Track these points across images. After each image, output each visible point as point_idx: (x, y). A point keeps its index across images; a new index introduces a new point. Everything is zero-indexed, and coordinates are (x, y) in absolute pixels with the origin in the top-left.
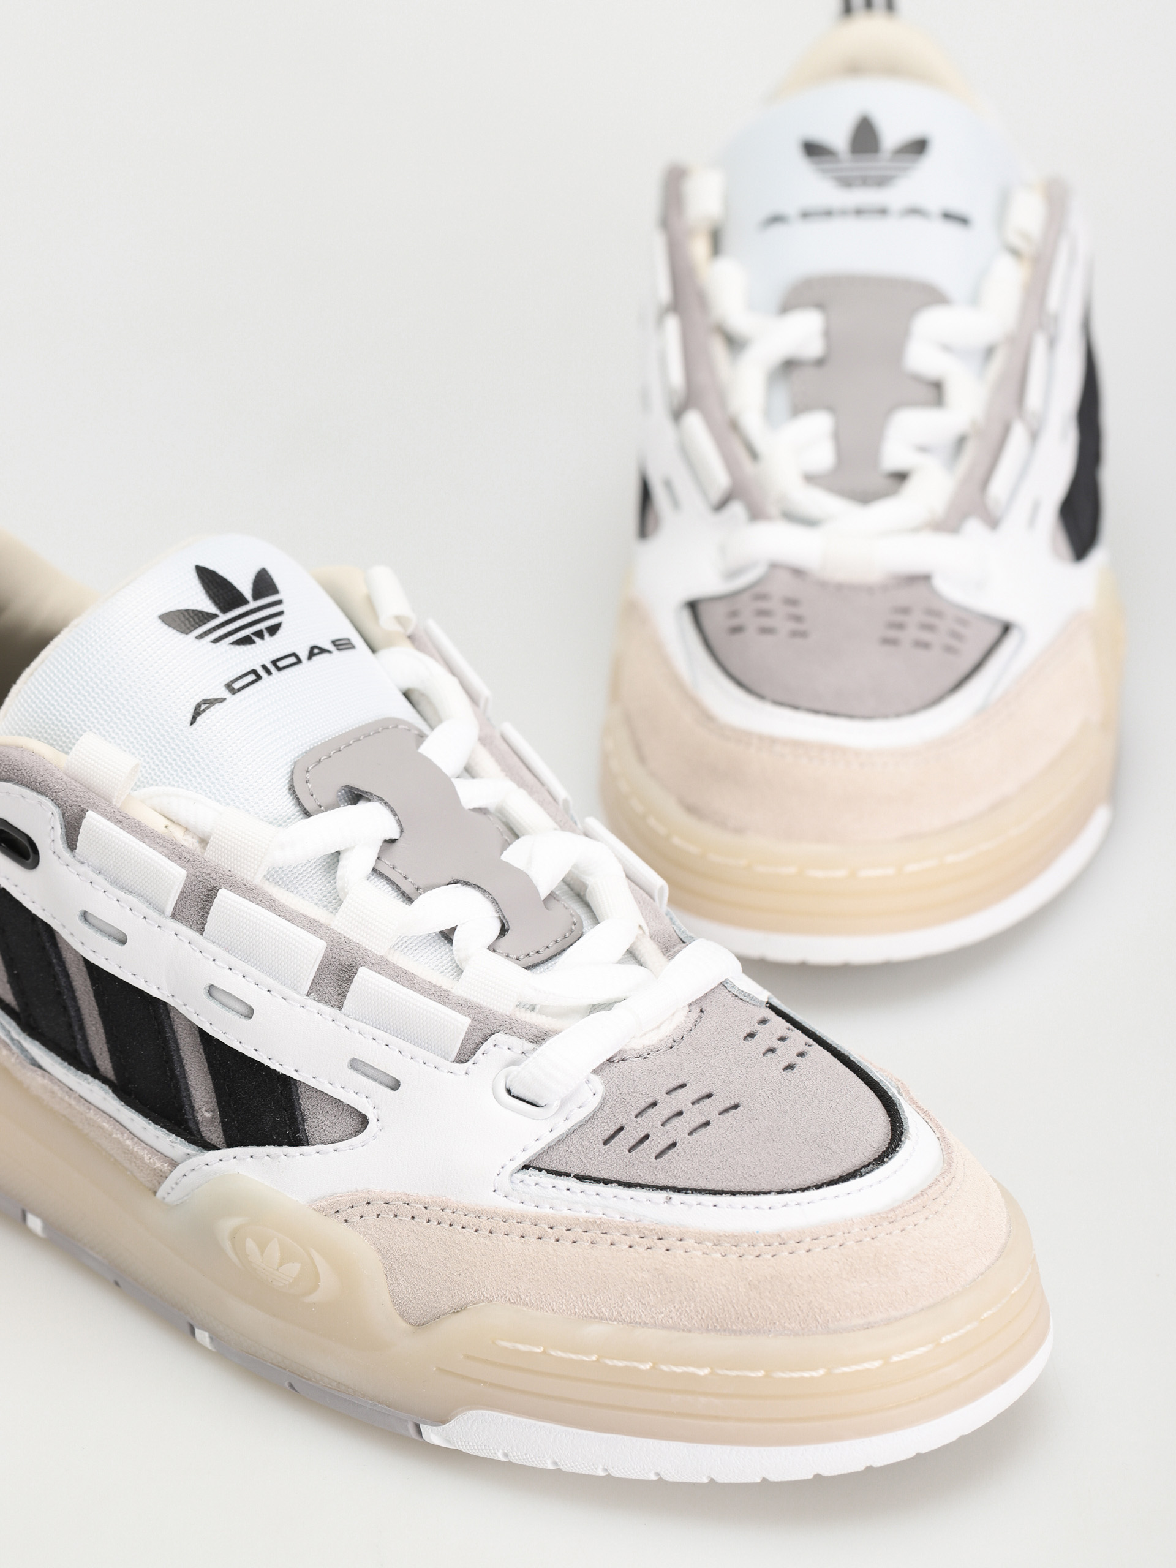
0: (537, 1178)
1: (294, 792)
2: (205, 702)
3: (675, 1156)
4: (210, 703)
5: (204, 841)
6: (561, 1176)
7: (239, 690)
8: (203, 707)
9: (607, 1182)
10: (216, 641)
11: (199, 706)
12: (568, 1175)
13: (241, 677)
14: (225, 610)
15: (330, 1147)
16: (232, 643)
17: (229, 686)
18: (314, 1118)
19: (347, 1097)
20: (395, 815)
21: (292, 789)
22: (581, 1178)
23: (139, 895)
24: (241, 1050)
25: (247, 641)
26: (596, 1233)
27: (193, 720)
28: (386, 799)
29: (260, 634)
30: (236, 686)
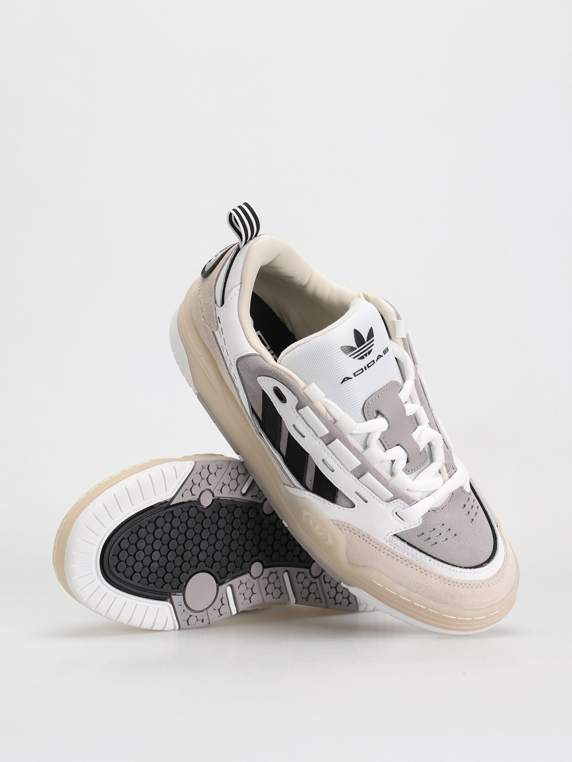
0: (397, 540)
1: (363, 411)
2: (346, 378)
3: (436, 547)
4: (348, 378)
5: (335, 421)
6: (403, 541)
7: (357, 375)
8: (346, 379)
9: (415, 548)
10: (354, 358)
11: (345, 379)
12: (405, 541)
13: (358, 371)
14: (358, 347)
15: (342, 508)
16: (358, 359)
17: (354, 374)
18: (339, 498)
19: (352, 499)
20: (389, 423)
21: (363, 409)
22: (409, 544)
23: (312, 429)
24: (326, 476)
25: (362, 358)
26: (407, 563)
27: (342, 383)
28: (388, 419)
29: (366, 355)
30: (356, 374)
